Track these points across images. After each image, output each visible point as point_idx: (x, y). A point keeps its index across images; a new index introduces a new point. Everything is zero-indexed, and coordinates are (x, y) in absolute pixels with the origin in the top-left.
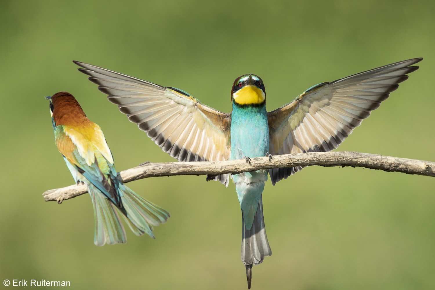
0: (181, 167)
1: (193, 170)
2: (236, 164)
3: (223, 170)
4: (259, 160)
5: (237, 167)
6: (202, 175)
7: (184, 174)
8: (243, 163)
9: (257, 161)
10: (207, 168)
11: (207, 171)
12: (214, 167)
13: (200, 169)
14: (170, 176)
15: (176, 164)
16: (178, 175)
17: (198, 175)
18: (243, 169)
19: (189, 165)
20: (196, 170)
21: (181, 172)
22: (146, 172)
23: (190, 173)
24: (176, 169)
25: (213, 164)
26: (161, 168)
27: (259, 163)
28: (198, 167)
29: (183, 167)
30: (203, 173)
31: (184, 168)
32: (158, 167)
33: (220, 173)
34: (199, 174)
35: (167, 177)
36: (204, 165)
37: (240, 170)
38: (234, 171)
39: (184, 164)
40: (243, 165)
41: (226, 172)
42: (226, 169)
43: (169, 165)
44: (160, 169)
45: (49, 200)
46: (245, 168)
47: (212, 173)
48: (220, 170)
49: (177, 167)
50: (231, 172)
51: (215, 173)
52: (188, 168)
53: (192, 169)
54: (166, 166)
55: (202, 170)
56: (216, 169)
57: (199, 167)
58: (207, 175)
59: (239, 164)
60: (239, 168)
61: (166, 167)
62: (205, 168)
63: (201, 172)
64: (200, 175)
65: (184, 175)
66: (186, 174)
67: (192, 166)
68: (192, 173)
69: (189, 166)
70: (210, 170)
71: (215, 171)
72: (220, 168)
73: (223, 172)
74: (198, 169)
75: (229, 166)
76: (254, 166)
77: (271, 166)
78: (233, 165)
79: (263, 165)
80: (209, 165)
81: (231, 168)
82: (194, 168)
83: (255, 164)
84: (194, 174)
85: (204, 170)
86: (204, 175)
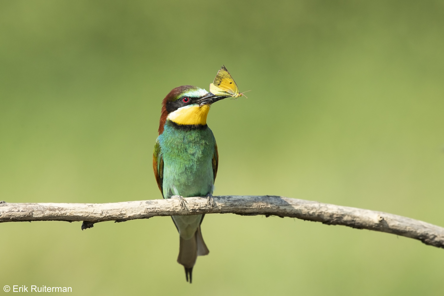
1: (64, 214)
2: (122, 208)
3: (104, 215)
4: (153, 203)
5: (123, 212)
6: (76, 221)
8: (131, 207)
9: (150, 205)
10: (82, 212)
11: (82, 215)
12: (92, 211)
13: (73, 213)
14: (32, 221)
15: (40, 206)
16: (43, 220)
17: (70, 221)
18: (131, 215)
19: (59, 207)
20: (68, 214)
21: (47, 217)
23: (59, 218)
24: (40, 212)
25: (90, 206)
26: (21, 210)
27: (153, 208)
29: (51, 210)
32: (16, 208)
33: (99, 220)
34: (72, 220)
35: (28, 222)
36: (79, 208)
37: (127, 217)
38: (119, 217)
39: (51, 206)
40: (131, 210)
41: (108, 218)
42: (108, 215)
43: (31, 207)
44: (19, 211)
46: (134, 214)
47: (89, 219)
48: (99, 215)
49: (42, 210)
50: (115, 219)
51: (92, 219)
52: (57, 212)
54: (27, 207)
55: (75, 215)
56: (95, 214)
57: (72, 211)
58: (82, 222)
59: (125, 208)
60: (125, 214)
61: (27, 208)
62: (79, 212)
63: (74, 216)
65: (51, 220)
66: (54, 219)
67: (62, 209)
68: (61, 217)
70: (86, 215)
71: (92, 216)
72: (100, 212)
73: (104, 218)
74: (71, 213)
75: (111, 210)
76: (145, 211)
77: (169, 211)
78: (118, 210)
79: (158, 211)
80: (86, 208)
81: (114, 214)
82: (65, 211)
83: (148, 209)
84: (65, 219)
85: (78, 215)
86: (78, 221)
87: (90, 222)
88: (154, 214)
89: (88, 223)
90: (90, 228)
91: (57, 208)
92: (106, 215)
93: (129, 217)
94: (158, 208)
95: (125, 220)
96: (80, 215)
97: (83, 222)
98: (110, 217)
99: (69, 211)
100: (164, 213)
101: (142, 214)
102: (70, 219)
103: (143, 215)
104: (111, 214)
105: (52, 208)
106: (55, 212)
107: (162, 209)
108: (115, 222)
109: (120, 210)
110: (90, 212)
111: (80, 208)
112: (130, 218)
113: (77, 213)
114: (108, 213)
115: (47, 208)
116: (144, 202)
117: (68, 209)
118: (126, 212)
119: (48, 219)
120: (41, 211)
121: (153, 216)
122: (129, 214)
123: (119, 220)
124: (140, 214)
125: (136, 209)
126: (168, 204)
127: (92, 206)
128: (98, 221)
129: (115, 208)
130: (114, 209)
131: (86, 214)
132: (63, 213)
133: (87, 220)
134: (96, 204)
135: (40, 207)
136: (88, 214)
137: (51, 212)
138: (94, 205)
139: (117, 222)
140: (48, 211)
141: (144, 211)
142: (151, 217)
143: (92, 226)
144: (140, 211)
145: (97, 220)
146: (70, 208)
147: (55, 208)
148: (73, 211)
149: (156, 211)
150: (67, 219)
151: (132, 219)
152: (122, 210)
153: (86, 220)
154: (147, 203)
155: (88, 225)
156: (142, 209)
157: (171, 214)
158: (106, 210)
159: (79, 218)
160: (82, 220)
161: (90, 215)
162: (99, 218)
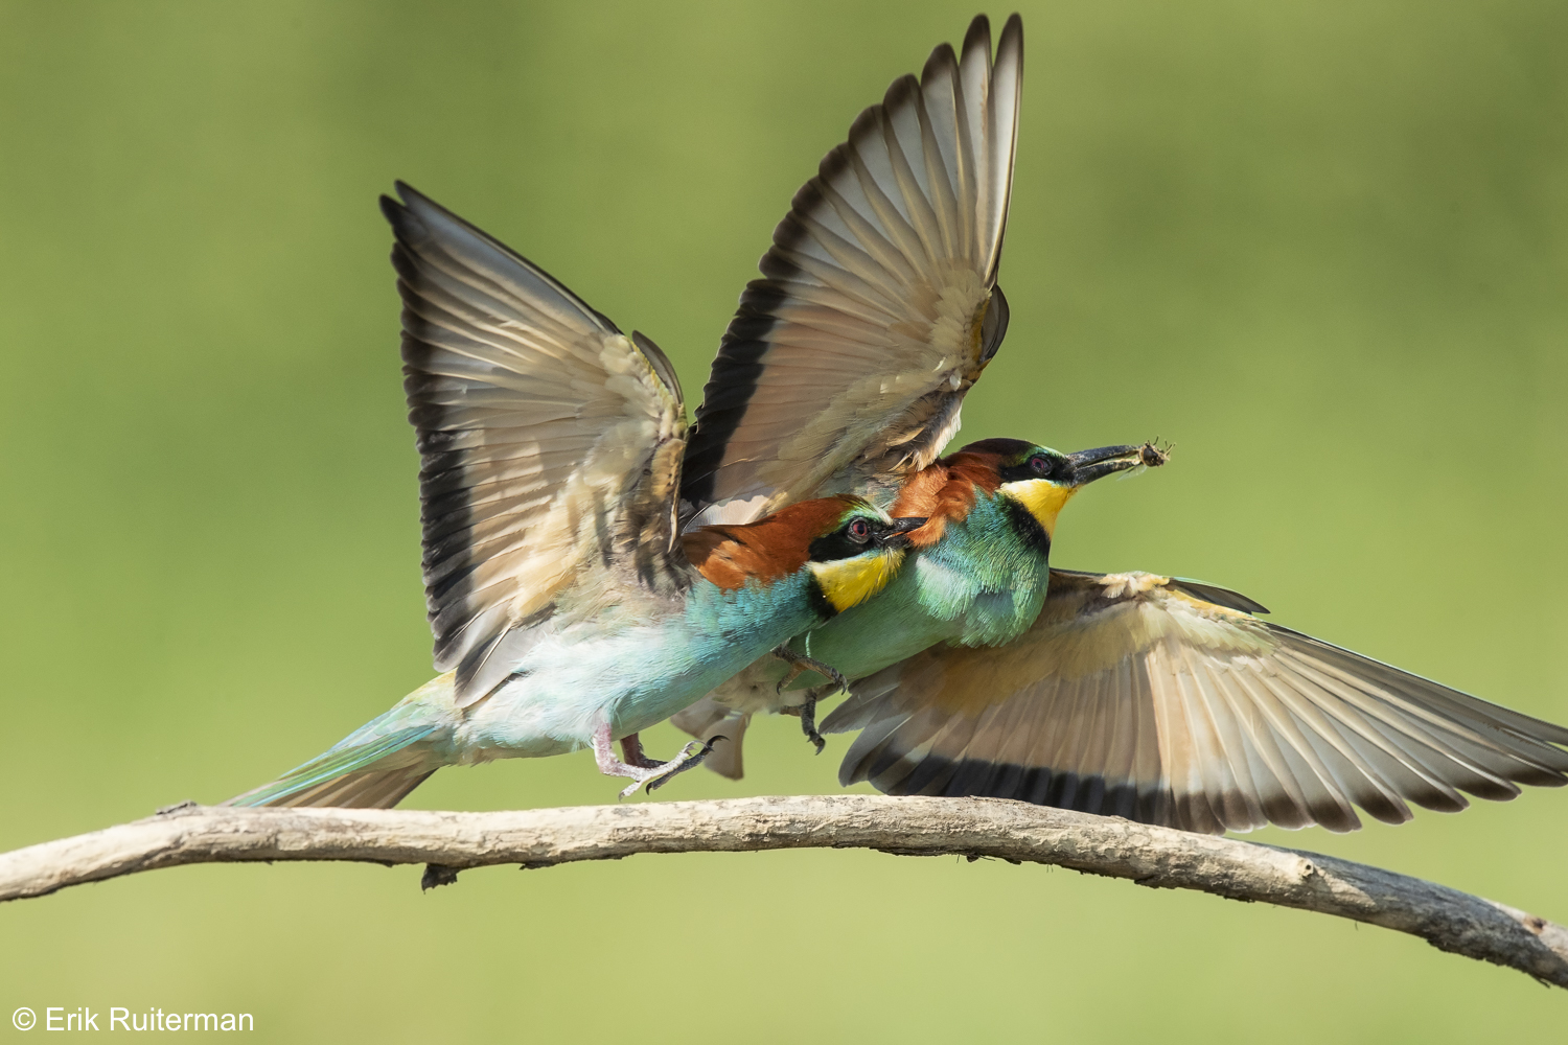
0: (321, 827)
1: (369, 841)
2: (541, 825)
3: (489, 846)
4: (636, 813)
5: (545, 840)
6: (405, 865)
7: (331, 856)
8: (569, 824)
9: (626, 819)
10: (423, 837)
11: (425, 847)
12: (454, 835)
13: (397, 840)
14: (275, 863)
15: (301, 817)
16: (309, 859)
17: (389, 863)
18: (570, 847)
19: (354, 822)
20: (382, 842)
21: (320, 849)
22: (182, 841)
23: (357, 854)
24: (299, 835)
25: (449, 820)
26: (243, 829)
27: (634, 829)
28: (390, 829)
29: (331, 829)
30: (406, 856)
31: (332, 831)
32: (228, 822)
33: (474, 860)
34: (393, 859)
35: (264, 865)
36: (415, 823)
37: (558, 853)
38: (534, 854)
39: (332, 816)
40: (569, 832)
41: (502, 857)
42: (501, 846)
43: (274, 819)
44: (236, 831)
46: (577, 844)
47: (443, 858)
48: (476, 845)
49: (307, 827)
50: (521, 858)
51: (455, 857)
52: (350, 834)
53: (366, 839)
54: (261, 820)
55: (403, 844)
56: (462, 842)
57: (393, 833)
58: (422, 867)
59: (552, 826)
60: (551, 845)
61: (260, 824)
62: (415, 838)
63: (400, 849)
64: (398, 863)
65: (333, 859)
66: (341, 855)
67: (366, 827)
68: (362, 852)
69: (352, 826)
70: (436, 847)
71: (454, 850)
72: (478, 838)
73: (489, 856)
74: (390, 838)
75: (511, 832)
76: (612, 838)
77: (681, 839)
78: (530, 832)
79: (650, 836)
80: (435, 826)
81: (520, 843)
82: (373, 833)
83: (618, 830)
84: (372, 857)
85: (413, 844)
86: (413, 863)
87: (446, 866)
88: (637, 845)
89: (441, 870)
90: (446, 884)
91: (349, 824)
92: (495, 846)
93: (564, 853)
94: (650, 829)
95: (550, 862)
96: (420, 845)
97: (428, 867)
98: (505, 854)
99: (386, 833)
100: (668, 844)
101: (601, 845)
102: (386, 858)
103: (606, 849)
104: (509, 845)
105: (334, 823)
106: (343, 836)
107: (660, 831)
108: (522, 868)
109: (538, 832)
110: (449, 836)
112: (564, 858)
113: (409, 840)
114: (502, 841)
116: (608, 809)
117: (382, 828)
118: (552, 837)
119: (325, 856)
120: (304, 832)
121: (633, 853)
122: (562, 846)
123: (532, 861)
124: (596, 845)
125: (585, 831)
126: (679, 816)
127: (454, 818)
128: (473, 863)
129: (523, 826)
130: (520, 830)
131: (438, 842)
132: (369, 838)
133: (438, 862)
134: (465, 814)
135: (301, 820)
136: (442, 844)
137: (333, 835)
138: (460, 816)
139: (526, 869)
140: (323, 831)
141: (607, 837)
142: (627, 855)
143: (454, 879)
144: (597, 836)
145: (469, 861)
146: (388, 824)
147: (343, 823)
148: (400, 833)
149: (642, 838)
150: (379, 858)
151: (573, 860)
152: (543, 833)
153: (435, 862)
154: (616, 812)
155: (442, 876)
156: (600, 830)
157: (687, 846)
158: (496, 832)
159: (414, 854)
160: (422, 861)
161: (447, 847)
162: (475, 854)
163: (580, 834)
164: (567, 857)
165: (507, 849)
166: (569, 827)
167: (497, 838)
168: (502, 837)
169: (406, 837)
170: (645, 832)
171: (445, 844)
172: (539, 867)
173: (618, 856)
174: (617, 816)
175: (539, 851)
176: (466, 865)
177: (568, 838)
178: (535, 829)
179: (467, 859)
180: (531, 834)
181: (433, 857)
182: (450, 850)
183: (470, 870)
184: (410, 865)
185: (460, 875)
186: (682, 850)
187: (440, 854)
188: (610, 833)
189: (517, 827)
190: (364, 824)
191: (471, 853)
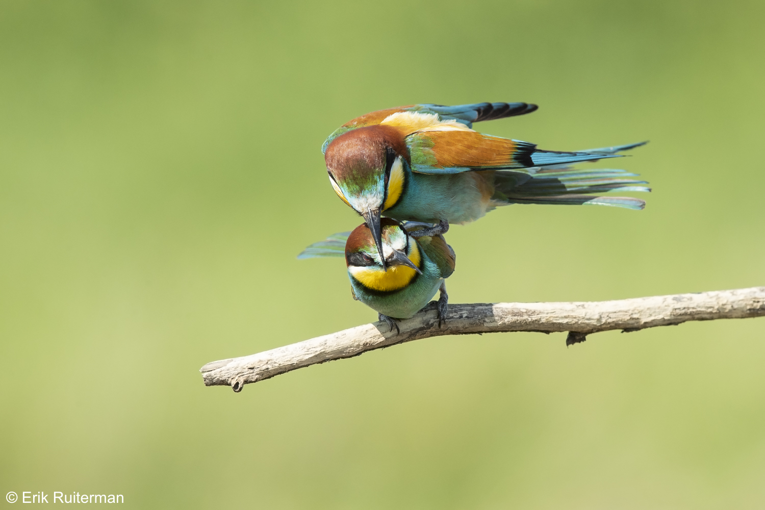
0: (509, 313)
2: (632, 308)
3: (603, 321)
4: (685, 300)
5: (635, 316)
6: (556, 333)
7: (515, 329)
8: (648, 307)
9: (679, 303)
10: (566, 317)
11: (567, 322)
12: (583, 315)
13: (551, 319)
14: (483, 334)
15: (497, 308)
16: (502, 331)
17: (547, 332)
18: (649, 319)
19: (527, 310)
20: (543, 320)
21: (508, 325)
22: (430, 323)
23: (529, 327)
24: (497, 318)
25: (580, 307)
26: (465, 316)
27: (684, 308)
28: (548, 313)
29: (515, 314)
30: (559, 328)
32: (456, 312)
33: (595, 329)
34: (549, 329)
35: (477, 335)
36: (561, 310)
37: (643, 323)
38: (629, 324)
39: (515, 307)
40: (648, 311)
41: (611, 326)
42: (610, 320)
43: (482, 310)
44: (461, 317)
45: (214, 384)
46: (652, 318)
47: (578, 328)
48: (596, 321)
49: (501, 314)
50: (622, 326)
51: (583, 328)
52: (525, 317)
53: (534, 319)
54: (475, 311)
55: (555, 321)
56: (588, 319)
57: (549, 315)
58: (566, 334)
59: (638, 309)
60: (638, 318)
61: (475, 313)
62: (562, 318)
63: (554, 324)
64: (552, 332)
65: (516, 331)
66: (520, 329)
67: (534, 313)
68: (533, 326)
70: (574, 322)
71: (584, 323)
72: (597, 317)
73: (603, 326)
74: (547, 318)
75: (615, 312)
76: (672, 314)
77: (711, 313)
78: (626, 312)
79: (693, 312)
80: (572, 311)
81: (620, 319)
82: (538, 316)
83: (676, 309)
84: (538, 329)
85: (560, 321)
86: (561, 332)
87: (579, 333)
88: (687, 317)
89: (576, 335)
90: (580, 342)
91: (525, 311)
92: (606, 321)
93: (645, 323)
94: (693, 308)
95: (637, 329)
96: (565, 321)
97: (569, 333)
98: (613, 325)
99: (544, 315)
100: (704, 316)
101: (666, 318)
102: (546, 329)
103: (669, 320)
104: (614, 320)
105: (516, 311)
106: (521, 318)
107: (699, 309)
108: (622, 332)
109: (631, 312)
110: (580, 316)
111: (563, 310)
112: (646, 325)
113: (558, 319)
114: (610, 318)
115: (508, 311)
116: (669, 298)
117: (543, 313)
118: (639, 315)
119: (511, 329)
120: (499, 316)
121: (684, 321)
122: (643, 320)
123: (629, 327)
124: (663, 318)
125: (657, 311)
126: (710, 300)
127: (583, 306)
128: (594, 331)
129: (623, 309)
130: (620, 311)
131: (574, 319)
132: (536, 319)
133: (575, 330)
134: (590, 303)
136: (577, 321)
137: (516, 318)
138: (586, 304)
139: (625, 333)
140: (510, 316)
141: (669, 314)
142: (681, 323)
143: (584, 339)
144: (664, 313)
145: (592, 329)
146: (546, 310)
147: (521, 310)
148: (553, 315)
149: (689, 313)
150: (542, 329)
151: (651, 327)
152: (633, 312)
153: (573, 330)
154: (674, 299)
155: (577, 338)
156: (666, 310)
157: (715, 316)
158: (607, 313)
159: (561, 327)
160: (566, 330)
161: (580, 322)
162: (596, 325)
163: (655, 312)
164: (647, 325)
165: (613, 322)
166: (649, 309)
167: (608, 316)
168: (611, 315)
169: (557, 317)
170: (691, 310)
171: (579, 320)
172: (631, 331)
173: (676, 324)
174: (675, 302)
175: (632, 322)
176: (591, 332)
177: (648, 315)
178: (629, 310)
179: (591, 328)
180: (627, 313)
181: (572, 328)
182: (581, 323)
183: (593, 334)
184: (559, 333)
185: (587, 337)
186: (712, 319)
187: (576, 326)
188: (671, 311)
189: (619, 309)
190: (533, 311)
191: (594, 325)
